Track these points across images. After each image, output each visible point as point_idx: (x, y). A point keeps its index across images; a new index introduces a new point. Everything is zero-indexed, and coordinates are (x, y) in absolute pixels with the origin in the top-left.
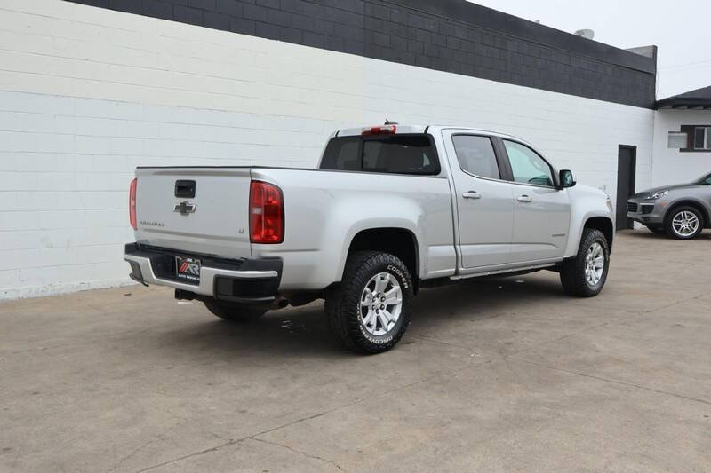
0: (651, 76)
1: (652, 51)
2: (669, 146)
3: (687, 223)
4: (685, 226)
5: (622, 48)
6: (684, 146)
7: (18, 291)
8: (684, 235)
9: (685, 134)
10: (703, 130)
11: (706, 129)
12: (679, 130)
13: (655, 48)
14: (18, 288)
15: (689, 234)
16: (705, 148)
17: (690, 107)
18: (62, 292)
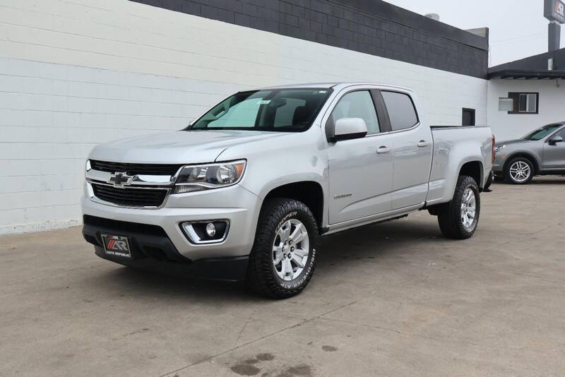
0: (485, 52)
1: (485, 32)
2: (499, 110)
3: (521, 171)
4: (520, 173)
5: (463, 29)
6: (511, 109)
7: (23, 227)
8: (519, 181)
9: (511, 100)
10: (526, 96)
11: (528, 95)
12: (507, 97)
13: (487, 30)
14: (23, 224)
15: (523, 180)
16: (527, 111)
17: (516, 77)
18: (57, 228)
